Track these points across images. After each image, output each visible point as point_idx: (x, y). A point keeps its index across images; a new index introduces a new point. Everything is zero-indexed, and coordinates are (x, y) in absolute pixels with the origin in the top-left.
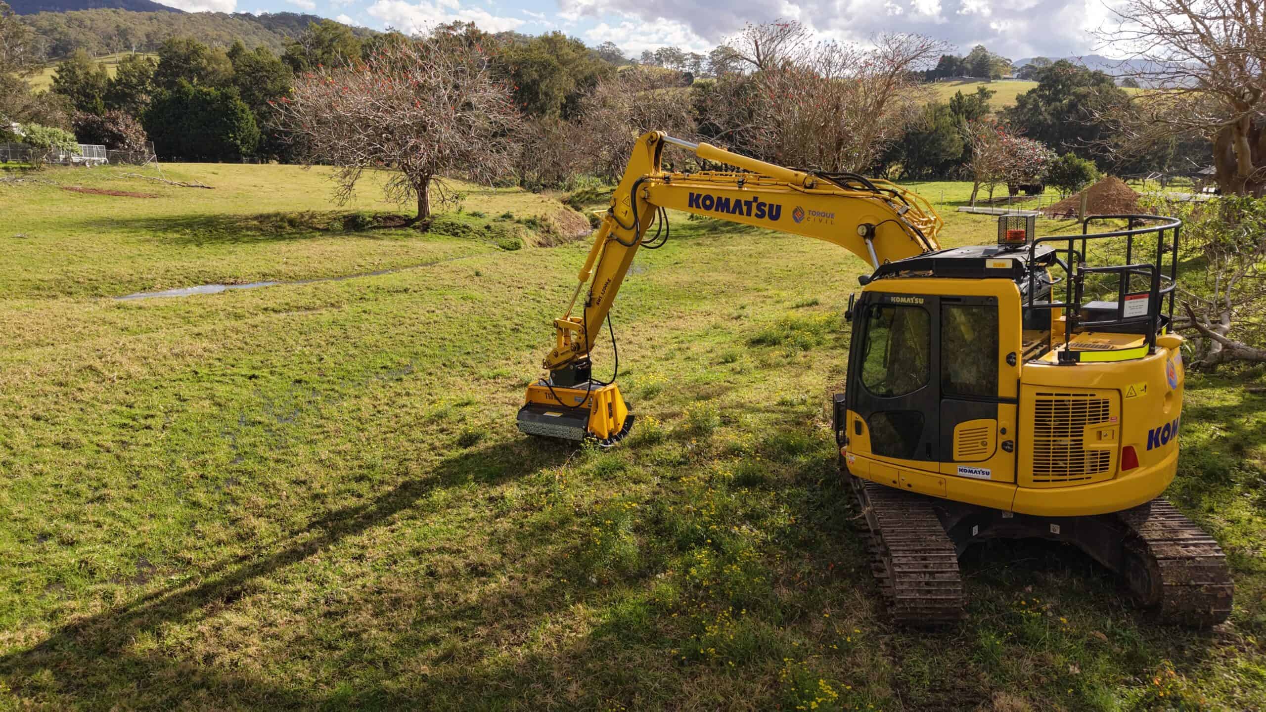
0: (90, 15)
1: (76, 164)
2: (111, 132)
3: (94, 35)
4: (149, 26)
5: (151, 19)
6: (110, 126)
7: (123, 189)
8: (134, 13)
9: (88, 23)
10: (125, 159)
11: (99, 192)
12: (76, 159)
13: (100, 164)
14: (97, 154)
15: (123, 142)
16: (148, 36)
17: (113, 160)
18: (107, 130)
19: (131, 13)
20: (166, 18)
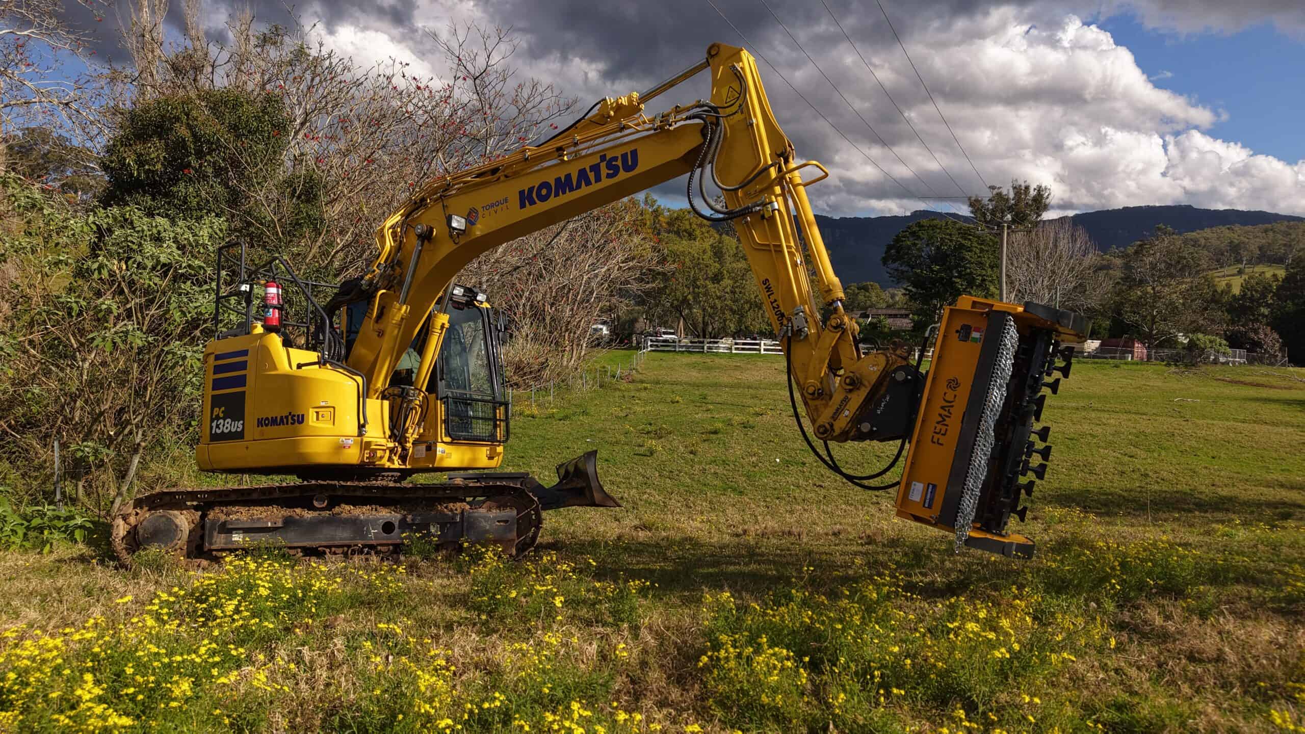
0: (1205, 235)
1: (1223, 364)
2: (1253, 340)
3: (1206, 252)
4: (1263, 238)
5: (1266, 231)
6: (1252, 335)
7: (1261, 382)
8: (1249, 228)
9: (1203, 241)
10: (1261, 361)
11: (1242, 383)
12: (1222, 359)
13: (1240, 363)
14: (1238, 357)
15: (1261, 348)
16: (1260, 248)
17: (1251, 361)
18: (1249, 339)
19: (1246, 228)
20: (1283, 228)
